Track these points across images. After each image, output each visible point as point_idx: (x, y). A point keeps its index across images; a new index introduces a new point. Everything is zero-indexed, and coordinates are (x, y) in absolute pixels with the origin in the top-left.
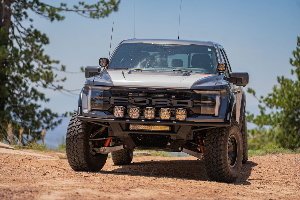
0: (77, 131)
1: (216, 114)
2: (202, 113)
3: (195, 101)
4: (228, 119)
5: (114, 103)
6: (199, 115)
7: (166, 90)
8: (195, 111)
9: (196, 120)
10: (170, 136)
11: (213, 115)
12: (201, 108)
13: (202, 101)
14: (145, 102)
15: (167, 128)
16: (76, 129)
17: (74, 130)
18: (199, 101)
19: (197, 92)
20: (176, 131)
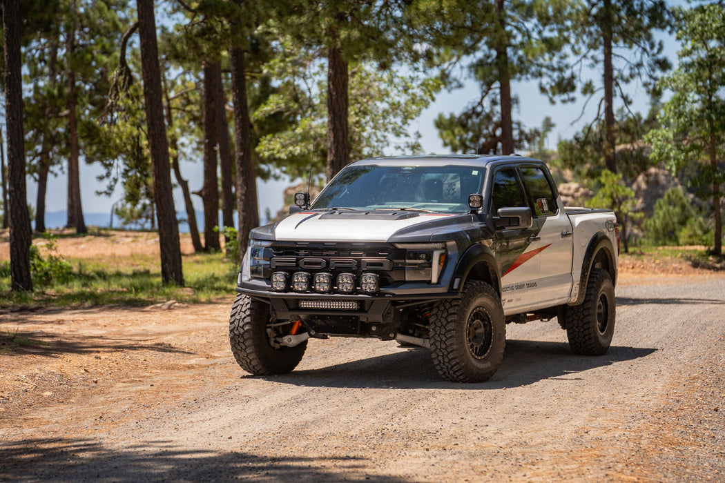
0: (242, 327)
1: (434, 280)
2: (407, 279)
3: (395, 261)
4: (455, 287)
5: (277, 266)
6: (405, 282)
7: (352, 245)
8: (395, 277)
9: (397, 291)
10: (357, 318)
11: (429, 282)
12: (406, 271)
13: (407, 261)
14: (319, 263)
15: (353, 306)
16: (241, 324)
17: (238, 326)
18: (403, 261)
19: (399, 246)
20: (366, 309)
